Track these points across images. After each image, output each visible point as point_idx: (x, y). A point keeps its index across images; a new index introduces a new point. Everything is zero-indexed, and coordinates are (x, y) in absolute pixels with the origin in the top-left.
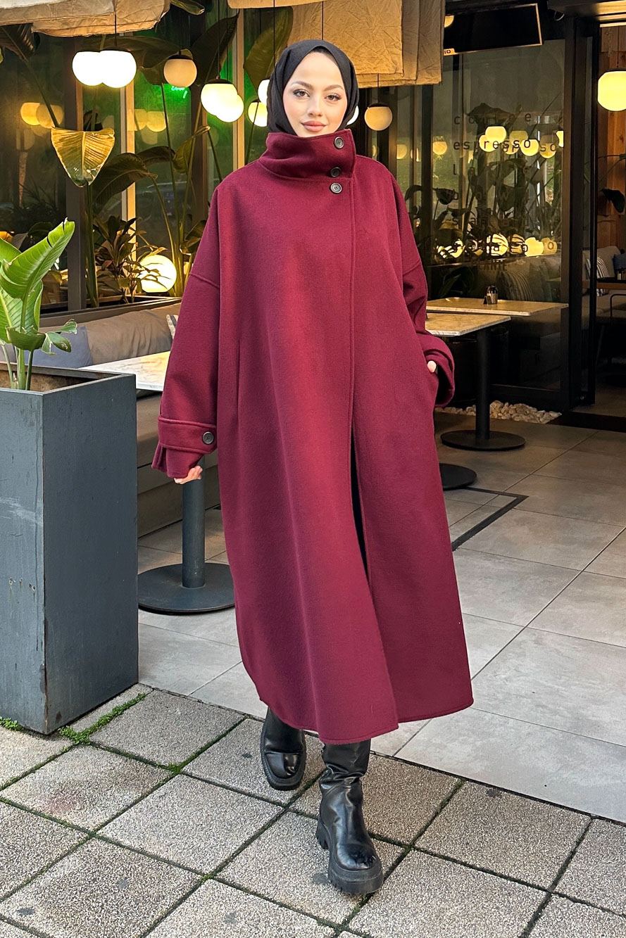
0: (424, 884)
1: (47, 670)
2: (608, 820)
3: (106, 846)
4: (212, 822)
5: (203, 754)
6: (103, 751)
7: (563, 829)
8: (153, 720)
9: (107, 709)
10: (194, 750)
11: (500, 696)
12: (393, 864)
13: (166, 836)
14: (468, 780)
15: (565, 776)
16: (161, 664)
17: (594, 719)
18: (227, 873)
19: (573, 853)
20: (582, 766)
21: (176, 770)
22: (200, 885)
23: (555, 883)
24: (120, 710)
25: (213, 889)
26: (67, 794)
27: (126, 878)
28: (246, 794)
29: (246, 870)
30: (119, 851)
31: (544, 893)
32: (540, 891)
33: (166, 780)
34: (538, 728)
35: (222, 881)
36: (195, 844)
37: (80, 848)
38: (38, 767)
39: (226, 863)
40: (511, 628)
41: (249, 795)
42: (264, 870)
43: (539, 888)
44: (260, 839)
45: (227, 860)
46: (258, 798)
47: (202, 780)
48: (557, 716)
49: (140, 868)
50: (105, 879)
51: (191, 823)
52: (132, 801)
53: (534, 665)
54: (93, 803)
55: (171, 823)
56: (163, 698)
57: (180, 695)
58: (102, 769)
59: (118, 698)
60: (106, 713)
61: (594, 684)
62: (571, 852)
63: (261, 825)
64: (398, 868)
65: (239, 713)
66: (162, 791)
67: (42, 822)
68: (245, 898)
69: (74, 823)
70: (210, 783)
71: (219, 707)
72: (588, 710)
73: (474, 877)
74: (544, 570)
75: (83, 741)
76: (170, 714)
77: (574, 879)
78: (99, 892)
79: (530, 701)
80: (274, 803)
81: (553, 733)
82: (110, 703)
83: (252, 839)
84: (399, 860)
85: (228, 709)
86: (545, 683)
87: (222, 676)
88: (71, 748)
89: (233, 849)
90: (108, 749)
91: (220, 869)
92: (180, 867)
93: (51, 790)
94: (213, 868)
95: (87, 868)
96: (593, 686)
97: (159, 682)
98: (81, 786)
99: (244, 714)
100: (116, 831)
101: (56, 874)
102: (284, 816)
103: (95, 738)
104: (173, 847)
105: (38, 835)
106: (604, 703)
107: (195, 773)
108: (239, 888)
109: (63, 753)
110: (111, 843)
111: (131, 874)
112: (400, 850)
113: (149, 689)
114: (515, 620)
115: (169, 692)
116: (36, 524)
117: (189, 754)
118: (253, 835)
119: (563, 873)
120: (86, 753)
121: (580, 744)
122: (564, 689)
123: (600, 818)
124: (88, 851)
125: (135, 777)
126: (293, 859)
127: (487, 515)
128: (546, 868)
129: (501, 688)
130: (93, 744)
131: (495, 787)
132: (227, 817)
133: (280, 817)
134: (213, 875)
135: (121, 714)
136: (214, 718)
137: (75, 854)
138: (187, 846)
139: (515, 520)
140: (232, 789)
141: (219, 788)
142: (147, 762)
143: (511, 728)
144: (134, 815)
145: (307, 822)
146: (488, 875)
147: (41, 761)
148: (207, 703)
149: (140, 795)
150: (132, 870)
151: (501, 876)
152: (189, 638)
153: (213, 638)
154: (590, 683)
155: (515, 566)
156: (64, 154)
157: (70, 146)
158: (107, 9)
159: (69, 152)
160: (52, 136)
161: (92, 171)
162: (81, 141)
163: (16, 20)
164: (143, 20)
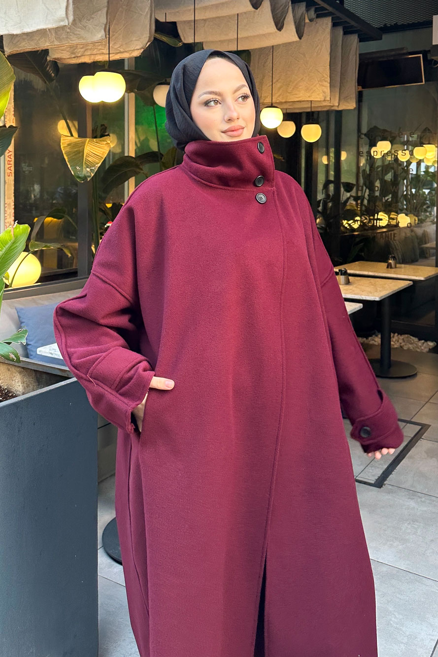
139: (425, 452)
156: (70, 156)
157: (76, 149)
158: (100, 36)
159: (74, 154)
160: (62, 141)
161: (91, 170)
162: (84, 145)
163: (30, 47)
164: (133, 49)
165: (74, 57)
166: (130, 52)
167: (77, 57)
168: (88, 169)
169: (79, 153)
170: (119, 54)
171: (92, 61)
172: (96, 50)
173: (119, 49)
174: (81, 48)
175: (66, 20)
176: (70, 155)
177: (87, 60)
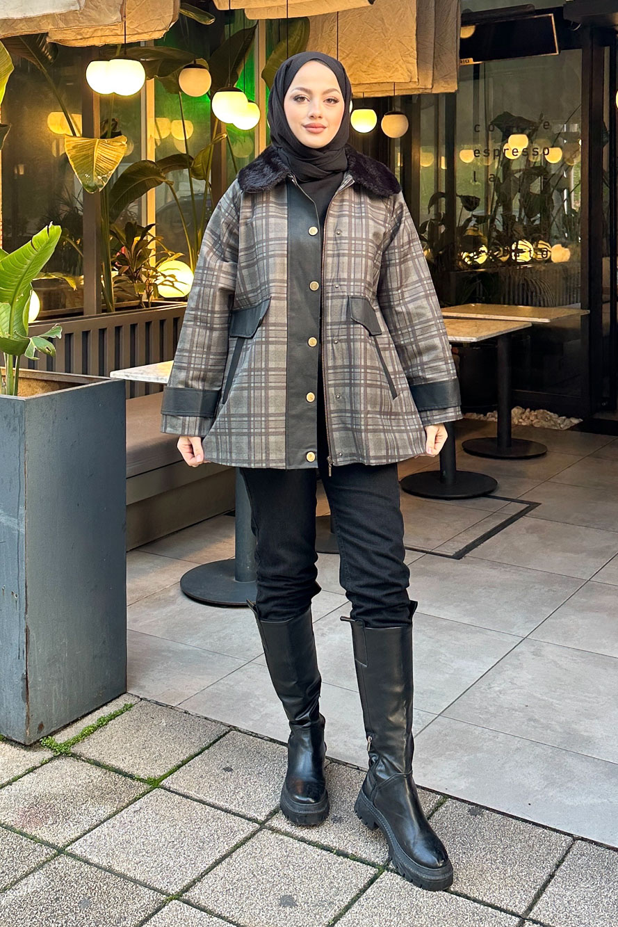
0: (394, 908)
1: (28, 679)
2: (591, 842)
3: (74, 862)
4: (184, 839)
5: (184, 767)
6: (83, 763)
7: (543, 850)
8: (138, 731)
9: (90, 721)
10: (175, 763)
11: (492, 709)
12: (364, 886)
13: (136, 853)
14: (451, 797)
15: (551, 794)
16: (152, 673)
17: (586, 734)
18: (193, 894)
19: (552, 876)
20: (569, 785)
21: (154, 783)
22: (164, 906)
23: (530, 909)
24: (104, 721)
25: (176, 910)
26: (41, 808)
27: (90, 898)
28: (222, 810)
29: (213, 891)
30: (86, 868)
31: (517, 919)
32: (513, 917)
33: (143, 795)
34: (528, 743)
35: (187, 902)
36: (164, 862)
37: (46, 865)
38: (15, 780)
39: (194, 882)
40: (510, 639)
41: (227, 811)
42: (231, 891)
43: (513, 914)
44: (231, 857)
45: (195, 879)
46: (234, 814)
47: (179, 794)
48: (549, 731)
49: (105, 887)
50: (67, 898)
51: (163, 840)
52: (106, 816)
53: (530, 677)
54: (66, 817)
55: (142, 840)
56: (151, 708)
57: (167, 706)
58: (80, 782)
59: (105, 708)
60: (91, 723)
61: (589, 698)
62: (550, 875)
63: (234, 843)
64: (369, 890)
65: (224, 725)
66: (138, 805)
67: (11, 837)
68: (208, 921)
69: (44, 839)
70: (187, 797)
71: (206, 718)
72: (581, 725)
73: (447, 902)
74: (550, 579)
75: (63, 753)
76: (155, 725)
77: (549, 905)
78: (60, 912)
79: (521, 714)
80: (249, 819)
81: (542, 749)
82: (96, 713)
83: (224, 858)
84: (372, 882)
85: (215, 721)
86: (539, 696)
87: (211, 687)
88: (51, 760)
89: (202, 868)
90: (88, 761)
91: (187, 889)
92: (146, 887)
93: (26, 803)
94: (180, 888)
95: (51, 886)
96: (588, 699)
97: (149, 692)
98: (56, 800)
99: (229, 726)
100: (85, 847)
101: (19, 892)
102: (259, 834)
103: (76, 749)
104: (142, 865)
105: (6, 851)
106: (597, 718)
107: (174, 787)
108: (203, 909)
109: (42, 765)
110: (78, 860)
111: (95, 894)
112: (373, 871)
113: (136, 699)
114: (515, 631)
115: (157, 703)
116: (19, 531)
117: (170, 767)
118: (224, 854)
119: (539, 898)
120: (66, 765)
121: (569, 760)
122: (558, 702)
123: (583, 839)
124: (54, 868)
125: (112, 790)
126: (263, 879)
127: (499, 522)
128: (522, 892)
129: (494, 700)
130: (74, 755)
131: (477, 805)
132: (200, 833)
133: (254, 834)
134: (178, 897)
135: (106, 724)
136: (198, 730)
137: (41, 871)
138: (156, 864)
139: (525, 528)
140: (209, 805)
141: (195, 803)
142: (126, 775)
143: (500, 743)
144: (106, 831)
145: (281, 840)
146: (461, 898)
147: (20, 773)
148: (194, 714)
149: (115, 809)
150: (97, 889)
151: (475, 900)
152: (182, 647)
153: (208, 647)
154: (585, 696)
155: (520, 575)
157: (83, 153)
159: (81, 158)
161: (103, 178)
162: (94, 147)
163: (28, 31)
164: (153, 30)
165: (81, 39)
167: (85, 39)
168: (99, 177)
169: (89, 157)
170: (136, 36)
171: (104, 44)
173: (137, 29)
176: (76, 160)
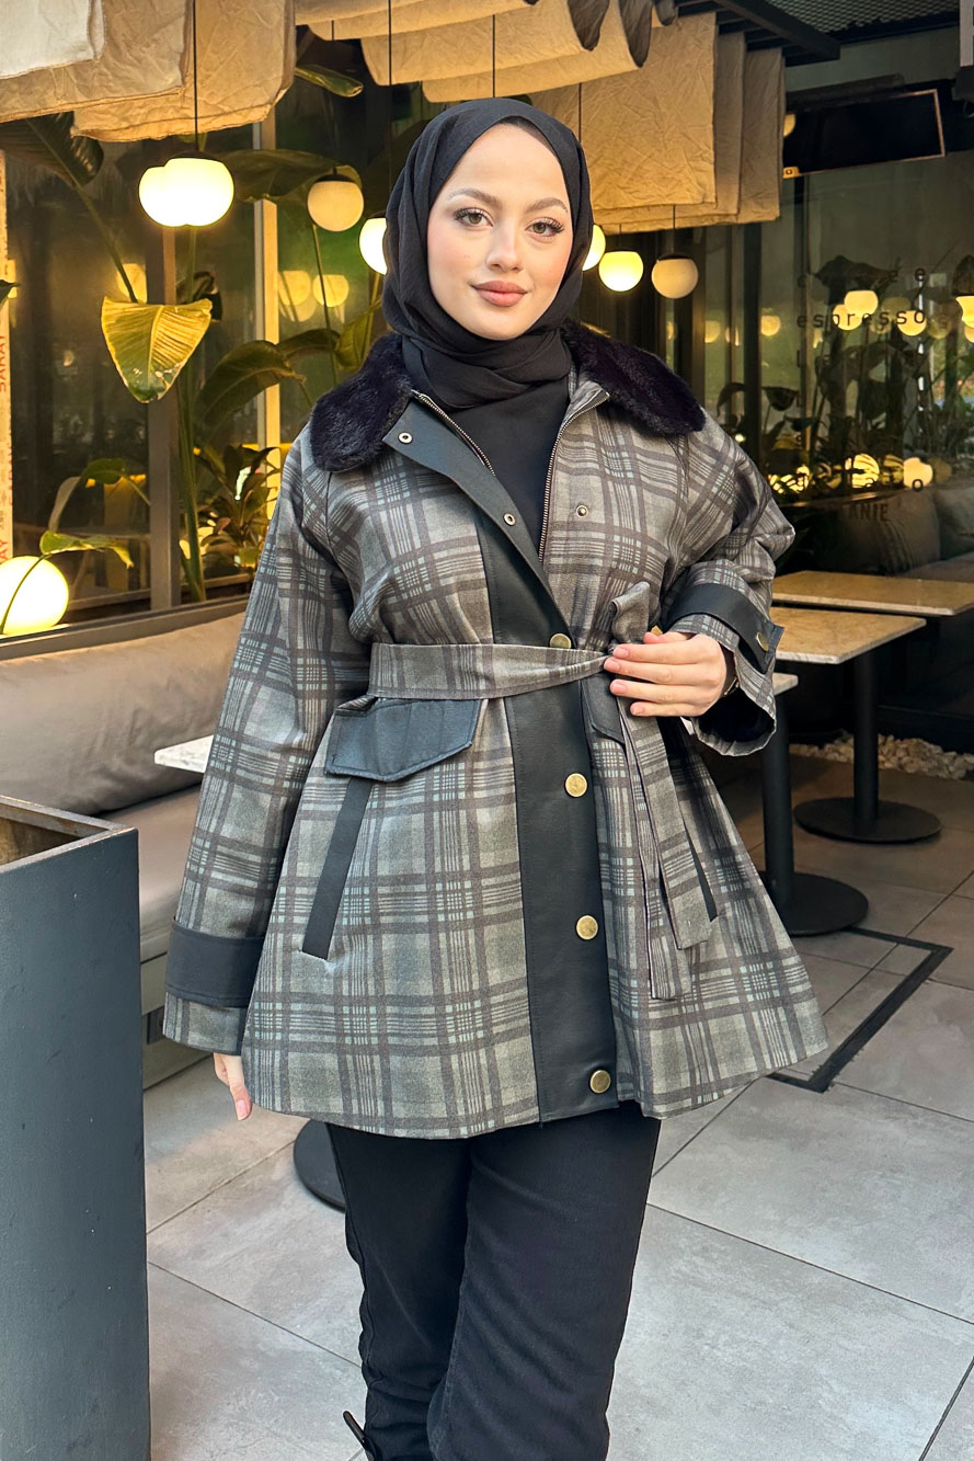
139: (935, 1009)
156: (121, 345)
157: (133, 330)
158: (171, 80)
159: (128, 341)
160: (104, 313)
161: (165, 375)
162: (152, 321)
163: (27, 110)
164: (249, 105)
165: (127, 128)
166: (244, 112)
167: (133, 126)
168: (159, 374)
169: (142, 337)
170: (221, 118)
171: (165, 135)
172: (171, 110)
173: (221, 106)
174: (141, 108)
175: (90, 49)
176: (120, 342)
177: (155, 132)
